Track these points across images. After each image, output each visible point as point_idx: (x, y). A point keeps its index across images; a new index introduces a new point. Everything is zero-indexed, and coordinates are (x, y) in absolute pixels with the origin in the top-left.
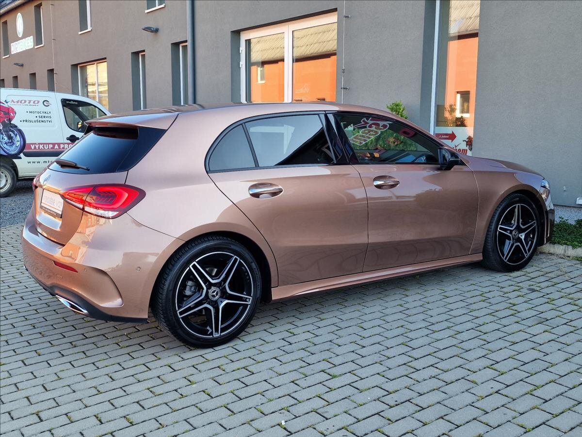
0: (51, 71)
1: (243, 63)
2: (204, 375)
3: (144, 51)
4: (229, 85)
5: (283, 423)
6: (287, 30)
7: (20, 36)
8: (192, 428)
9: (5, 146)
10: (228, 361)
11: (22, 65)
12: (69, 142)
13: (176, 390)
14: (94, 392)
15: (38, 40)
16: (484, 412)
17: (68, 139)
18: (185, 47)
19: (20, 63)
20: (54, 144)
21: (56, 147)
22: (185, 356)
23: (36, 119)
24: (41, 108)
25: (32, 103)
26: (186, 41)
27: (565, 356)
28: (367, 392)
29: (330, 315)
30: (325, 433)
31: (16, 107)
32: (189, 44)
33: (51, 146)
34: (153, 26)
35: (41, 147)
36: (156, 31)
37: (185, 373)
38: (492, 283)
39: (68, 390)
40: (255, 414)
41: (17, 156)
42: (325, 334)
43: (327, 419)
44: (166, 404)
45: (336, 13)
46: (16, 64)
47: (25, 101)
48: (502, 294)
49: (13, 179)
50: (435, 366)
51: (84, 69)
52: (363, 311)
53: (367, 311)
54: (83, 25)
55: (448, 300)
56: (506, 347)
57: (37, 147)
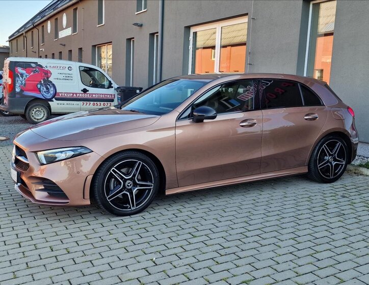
0: (80, 49)
1: (191, 47)
2: (119, 230)
3: (133, 38)
4: (182, 61)
5: (154, 259)
6: (218, 26)
7: (64, 27)
8: (101, 257)
9: (44, 93)
10: (136, 223)
11: (65, 45)
12: (82, 92)
13: (100, 237)
14: (54, 234)
15: (74, 30)
16: (276, 263)
17: (82, 91)
18: (157, 36)
19: (64, 44)
20: (73, 94)
21: (75, 95)
22: (112, 219)
23: (63, 78)
24: (67, 71)
25: (61, 68)
26: (157, 33)
27: (344, 236)
28: (211, 247)
29: (208, 202)
30: (176, 266)
31: (52, 70)
32: (159, 34)
33: (71, 95)
34: (139, 22)
35: (66, 95)
36: (141, 26)
37: (108, 228)
38: (319, 191)
39: (41, 232)
40: (140, 253)
41: (51, 100)
42: (200, 213)
43: (181, 259)
44: (92, 244)
45: (247, 16)
46: (61, 44)
47: (58, 67)
48: (322, 197)
49: (48, 113)
50: (260, 235)
51: (99, 48)
52: (229, 202)
53: (232, 201)
54: (100, 21)
55: (285, 199)
56: (309, 229)
57: (63, 95)
